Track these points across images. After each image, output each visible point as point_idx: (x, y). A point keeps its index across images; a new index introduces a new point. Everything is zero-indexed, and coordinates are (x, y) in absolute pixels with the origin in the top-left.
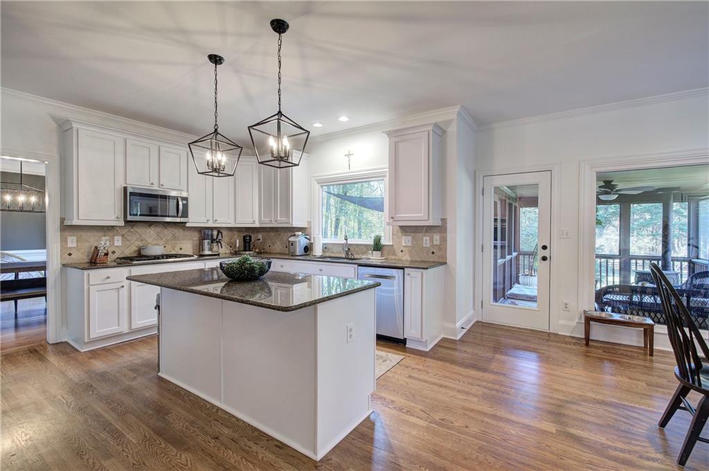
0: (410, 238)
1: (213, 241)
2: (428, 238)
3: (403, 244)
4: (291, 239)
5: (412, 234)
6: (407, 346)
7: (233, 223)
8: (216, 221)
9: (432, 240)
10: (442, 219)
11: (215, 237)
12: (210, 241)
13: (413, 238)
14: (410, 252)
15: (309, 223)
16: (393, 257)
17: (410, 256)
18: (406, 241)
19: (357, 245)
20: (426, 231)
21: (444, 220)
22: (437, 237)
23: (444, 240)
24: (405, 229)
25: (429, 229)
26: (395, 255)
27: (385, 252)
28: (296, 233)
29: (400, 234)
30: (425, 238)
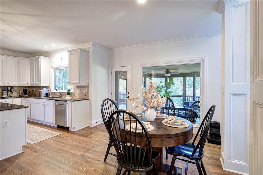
0: (79, 90)
1: (8, 91)
2: (84, 90)
3: (77, 92)
4: (40, 90)
5: (80, 89)
6: (69, 130)
7: (18, 84)
8: (8, 83)
9: (85, 90)
10: (88, 83)
11: (9, 90)
12: (6, 91)
13: (80, 90)
14: (79, 95)
15: (50, 84)
16: (74, 97)
17: (79, 97)
18: (78, 91)
19: (64, 93)
20: (84, 88)
21: (88, 84)
22: (86, 90)
23: (88, 91)
24: (78, 87)
25: (84, 87)
26: (75, 96)
27: (72, 95)
28: (43, 88)
29: (76, 89)
30: (83, 90)
